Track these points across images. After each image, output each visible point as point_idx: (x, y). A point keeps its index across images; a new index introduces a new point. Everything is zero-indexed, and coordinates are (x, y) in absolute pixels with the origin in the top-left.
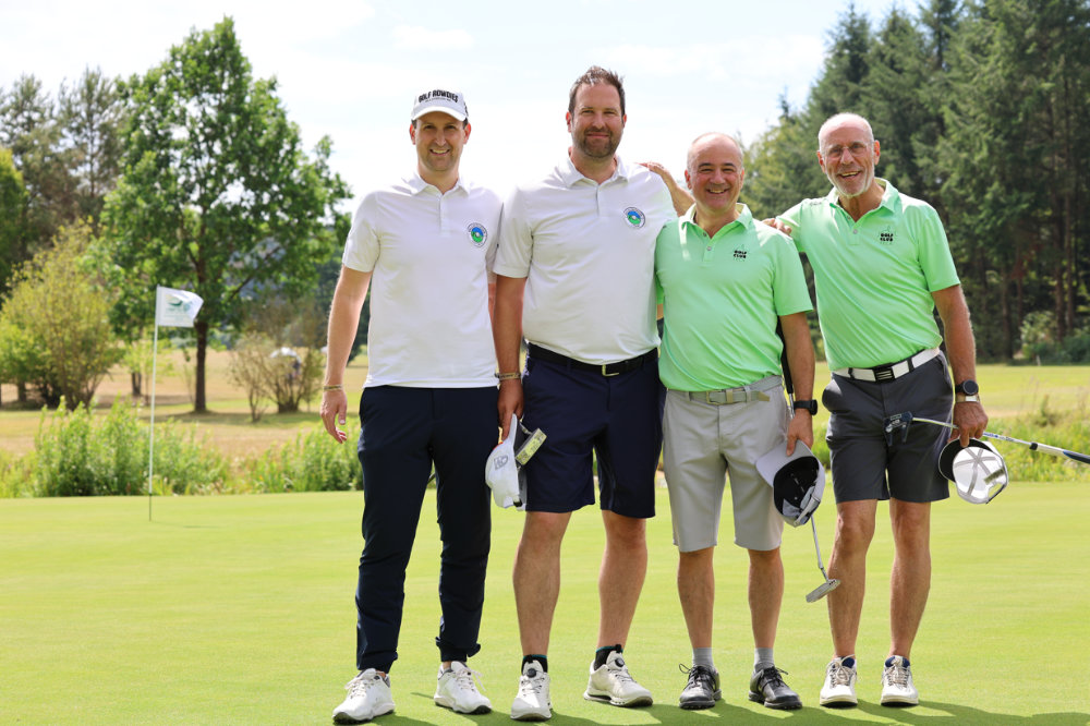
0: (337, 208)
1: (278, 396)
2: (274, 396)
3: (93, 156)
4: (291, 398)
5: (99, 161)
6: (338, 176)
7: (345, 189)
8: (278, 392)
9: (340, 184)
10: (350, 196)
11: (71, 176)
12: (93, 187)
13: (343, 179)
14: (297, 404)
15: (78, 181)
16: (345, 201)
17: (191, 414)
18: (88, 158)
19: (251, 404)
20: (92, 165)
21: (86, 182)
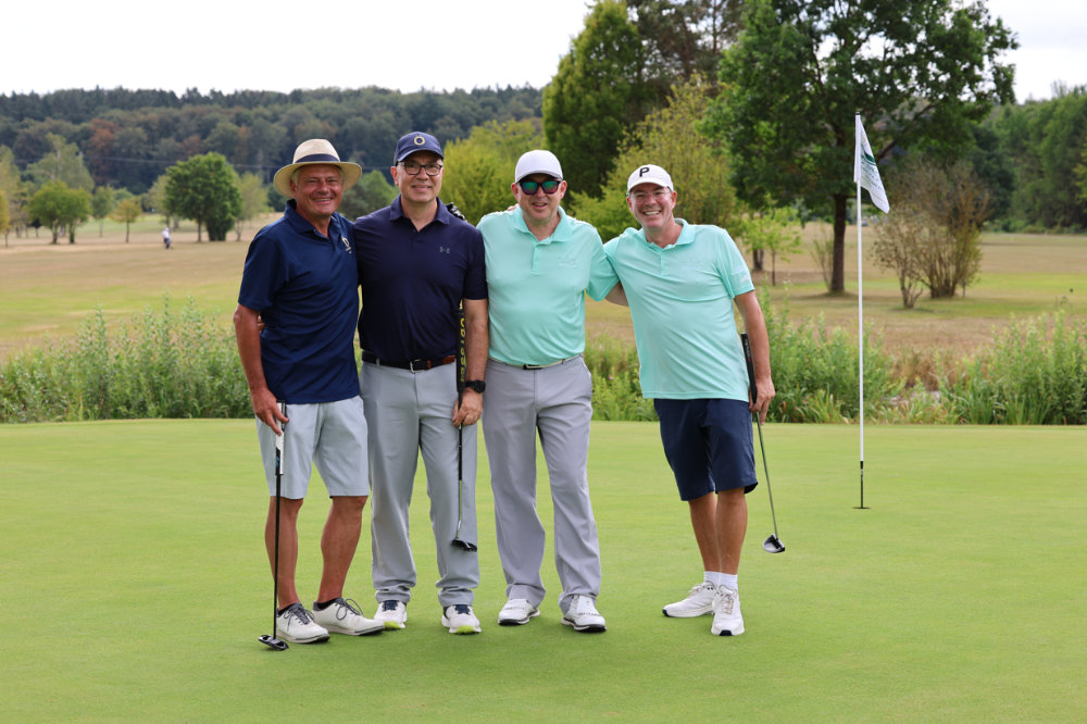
0: (997, 59)
1: (931, 279)
2: (927, 280)
3: (717, 9)
4: (947, 281)
5: (723, 15)
6: (999, 22)
7: (1009, 38)
8: (932, 273)
9: (1003, 33)
10: (1014, 46)
11: (690, 32)
12: (715, 42)
13: (1005, 26)
14: (954, 288)
15: (698, 36)
16: (1009, 51)
17: (826, 296)
18: (711, 10)
19: (903, 288)
20: (715, 18)
21: (709, 39)
